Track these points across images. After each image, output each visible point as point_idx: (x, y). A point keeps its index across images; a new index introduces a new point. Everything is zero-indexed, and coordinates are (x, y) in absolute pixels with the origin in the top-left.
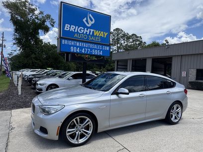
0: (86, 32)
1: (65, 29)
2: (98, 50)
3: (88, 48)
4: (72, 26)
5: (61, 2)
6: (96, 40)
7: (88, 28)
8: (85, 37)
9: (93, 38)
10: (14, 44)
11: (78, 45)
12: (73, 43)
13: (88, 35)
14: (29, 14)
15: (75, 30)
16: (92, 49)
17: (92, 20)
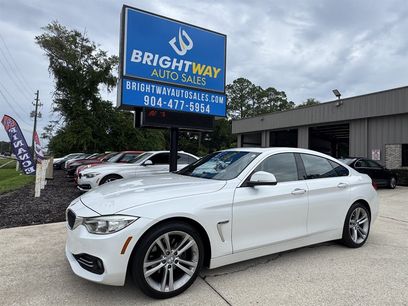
0: (177, 67)
1: (133, 60)
2: (200, 102)
3: (179, 99)
4: (146, 54)
5: (125, 6)
6: (197, 83)
7: (179, 58)
8: (174, 76)
9: (190, 79)
10: (56, 110)
11: (159, 91)
12: (148, 88)
13: (180, 73)
14: (82, 56)
15: (152, 61)
16: (188, 101)
17: (187, 43)
